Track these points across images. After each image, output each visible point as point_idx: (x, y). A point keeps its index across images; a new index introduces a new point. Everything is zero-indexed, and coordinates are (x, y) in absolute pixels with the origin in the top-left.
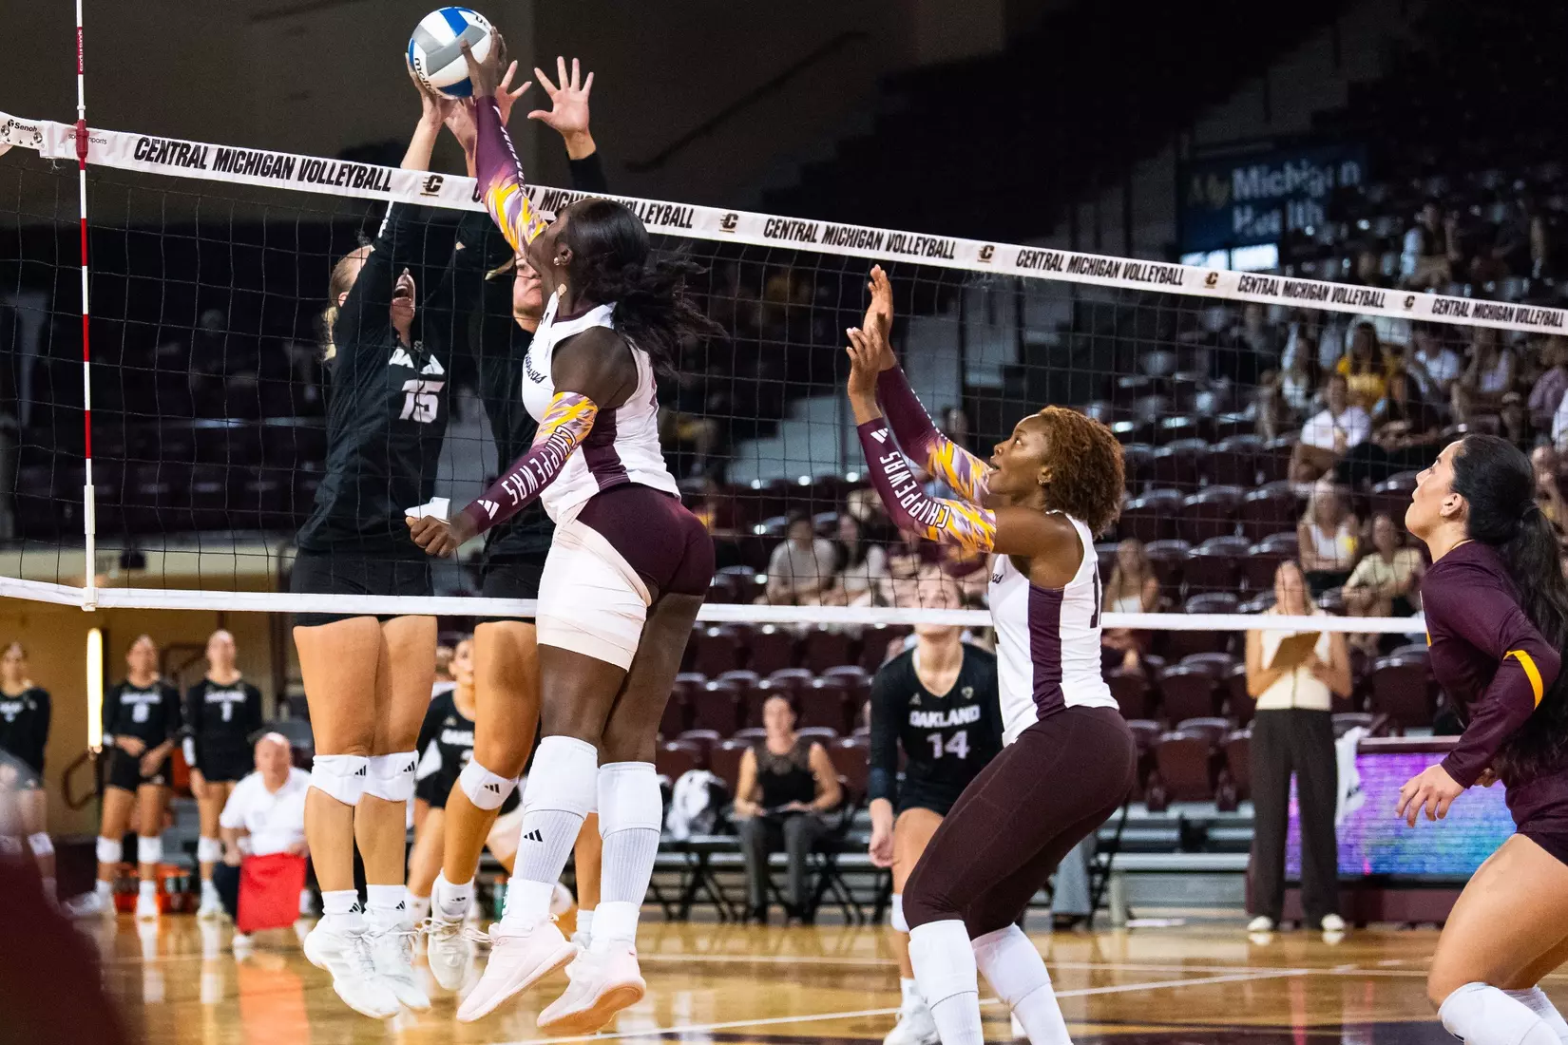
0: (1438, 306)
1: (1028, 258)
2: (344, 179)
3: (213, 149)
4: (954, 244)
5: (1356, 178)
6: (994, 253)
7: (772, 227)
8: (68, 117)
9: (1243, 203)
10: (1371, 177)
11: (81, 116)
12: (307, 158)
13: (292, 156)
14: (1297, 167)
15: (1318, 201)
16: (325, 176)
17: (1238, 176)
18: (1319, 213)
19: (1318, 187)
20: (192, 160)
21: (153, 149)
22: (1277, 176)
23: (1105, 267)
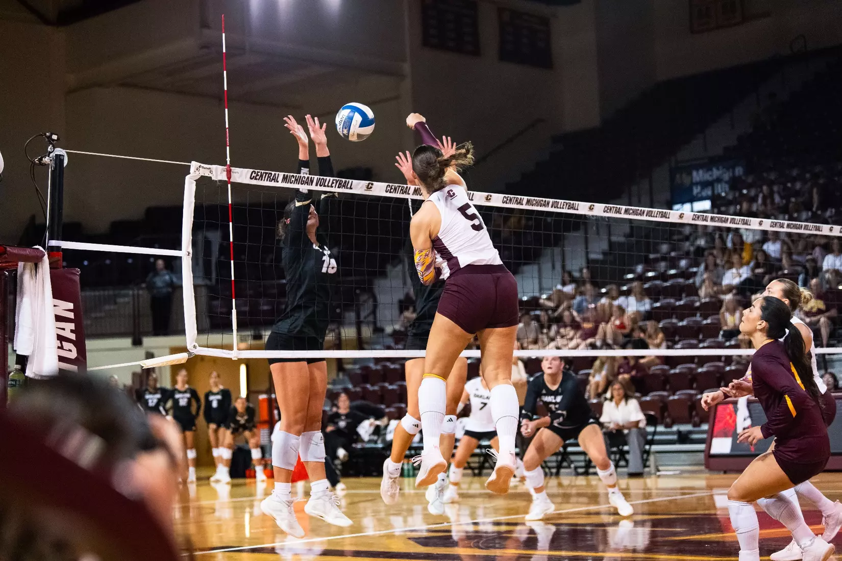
0: (772, 224)
1: (608, 209)
2: (334, 185)
3: (281, 174)
4: (578, 204)
5: (741, 173)
6: (595, 208)
7: (505, 199)
8: (223, 163)
9: (697, 184)
10: (747, 172)
11: (228, 163)
12: (319, 177)
13: (313, 176)
14: (718, 169)
15: (726, 182)
16: (326, 184)
17: (695, 173)
18: (727, 187)
19: (726, 177)
20: (273, 179)
21: (257, 175)
22: (710, 173)
23: (639, 212)
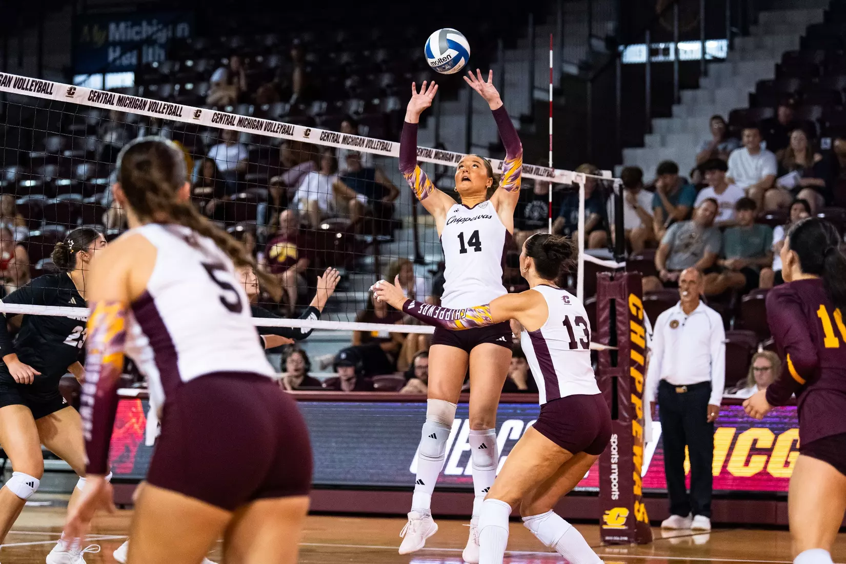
5: (186, 33)
9: (115, 44)
10: (196, 32)
14: (150, 23)
15: (162, 46)
17: (112, 27)
18: (162, 53)
19: (162, 37)
22: (136, 29)
